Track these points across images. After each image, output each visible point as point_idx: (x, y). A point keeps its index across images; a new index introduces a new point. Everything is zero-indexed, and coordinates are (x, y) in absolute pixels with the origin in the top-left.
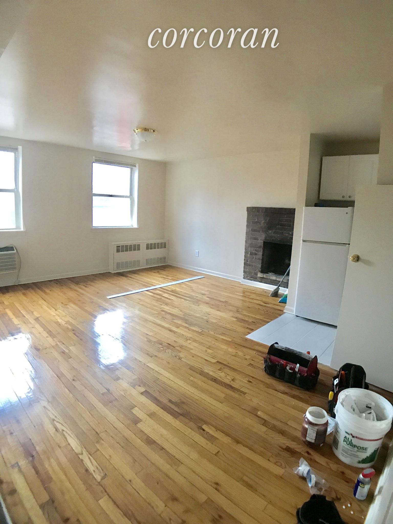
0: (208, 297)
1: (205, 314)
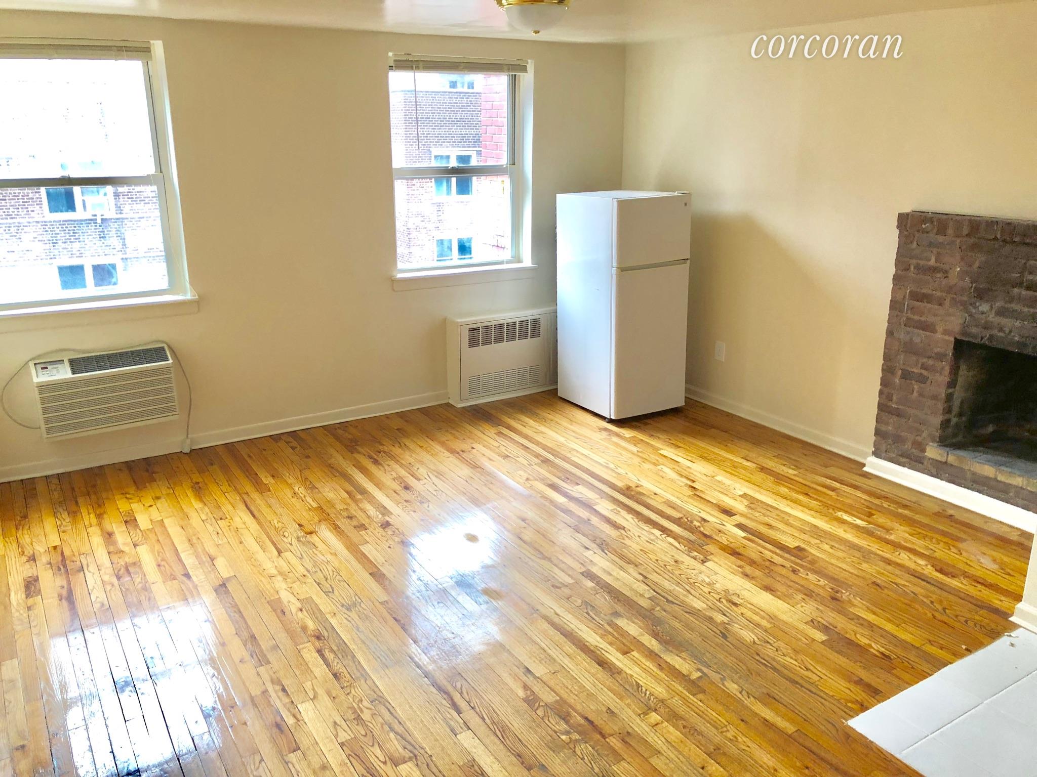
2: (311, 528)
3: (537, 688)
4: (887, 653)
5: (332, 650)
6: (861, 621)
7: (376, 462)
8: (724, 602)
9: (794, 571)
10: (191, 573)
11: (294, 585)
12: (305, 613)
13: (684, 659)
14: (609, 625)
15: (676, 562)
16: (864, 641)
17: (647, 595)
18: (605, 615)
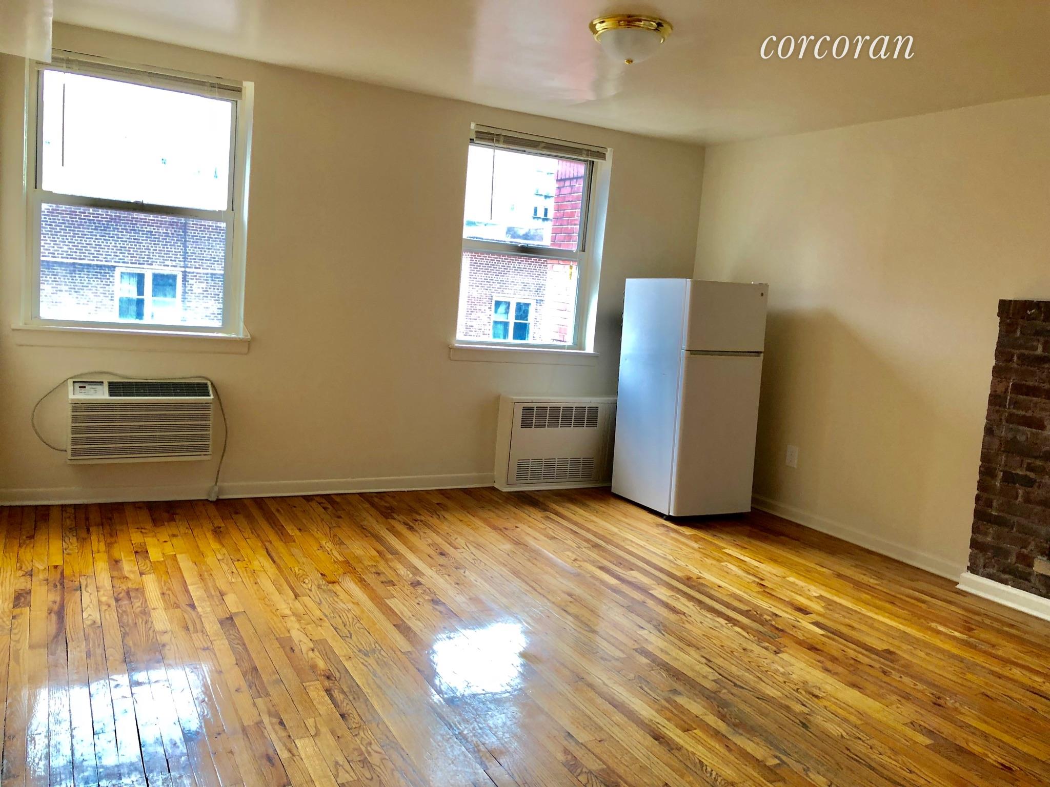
0: (817, 624)
1: (797, 690)
2: (334, 579)
3: (579, 753)
4: (1008, 764)
5: (343, 692)
6: (973, 730)
7: (411, 528)
8: (803, 693)
9: (885, 672)
10: (196, 604)
11: (309, 627)
12: (317, 653)
13: (758, 744)
14: (668, 702)
15: (744, 649)
16: (977, 749)
17: (711, 677)
18: (662, 691)
